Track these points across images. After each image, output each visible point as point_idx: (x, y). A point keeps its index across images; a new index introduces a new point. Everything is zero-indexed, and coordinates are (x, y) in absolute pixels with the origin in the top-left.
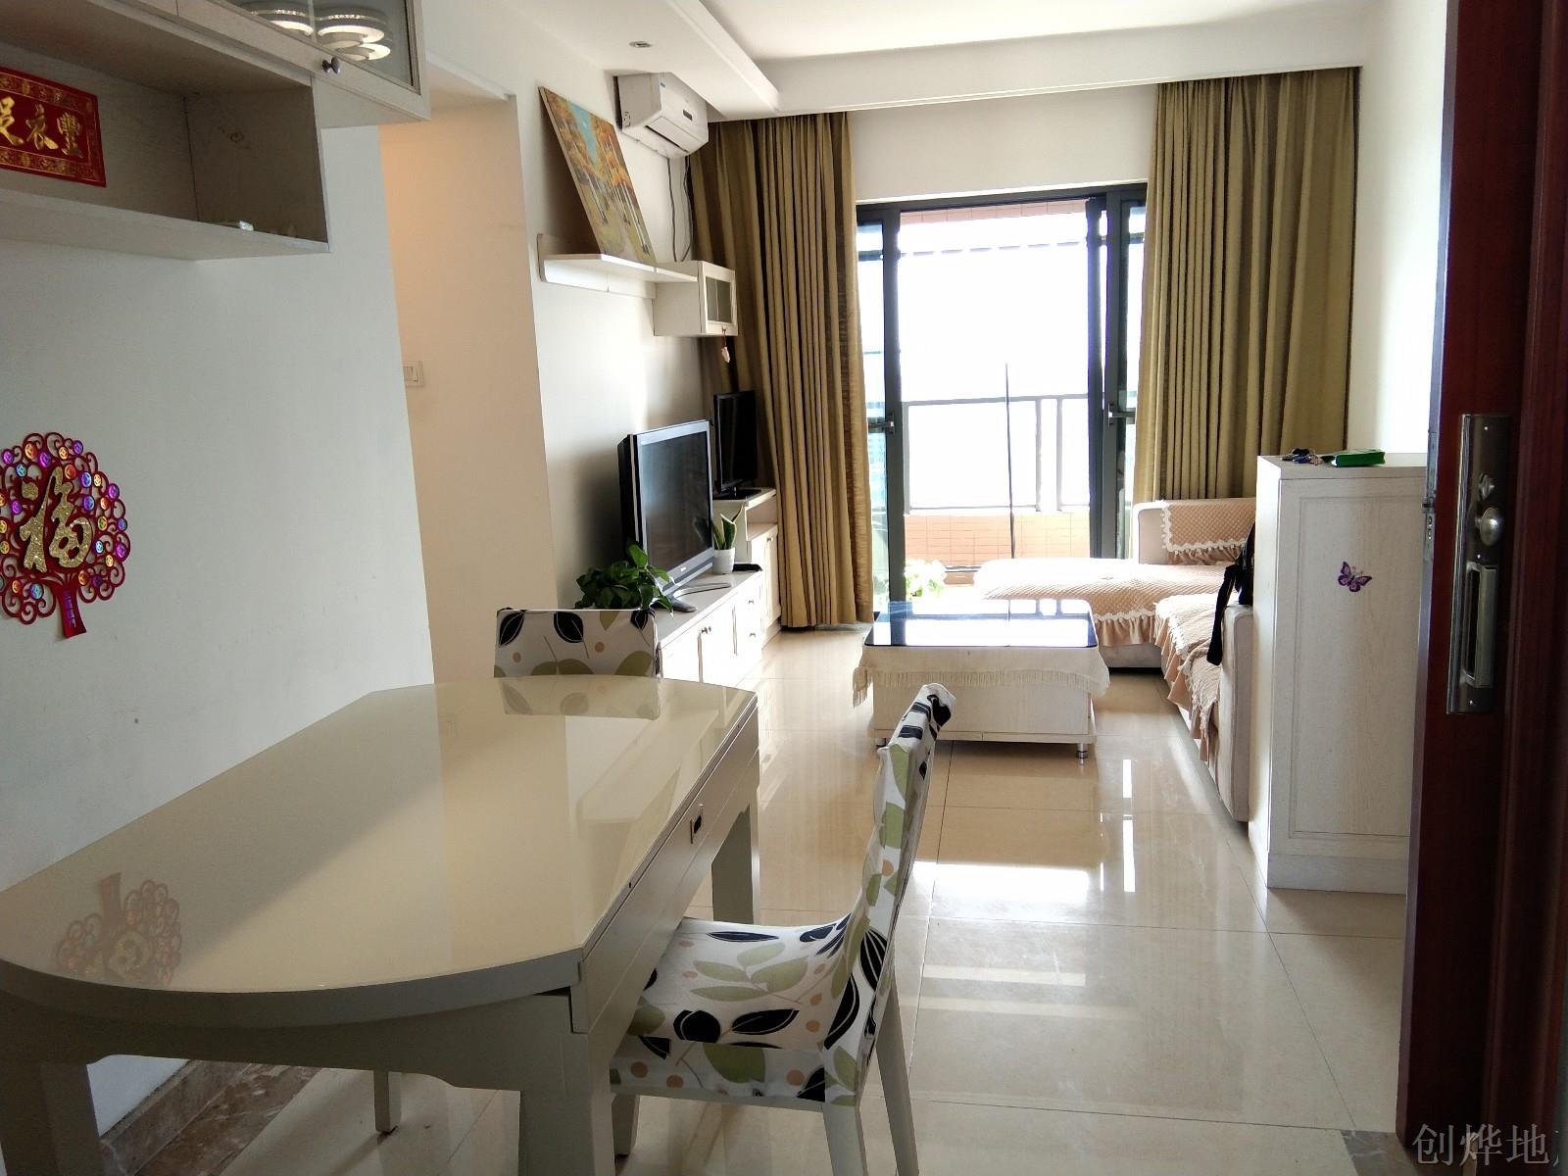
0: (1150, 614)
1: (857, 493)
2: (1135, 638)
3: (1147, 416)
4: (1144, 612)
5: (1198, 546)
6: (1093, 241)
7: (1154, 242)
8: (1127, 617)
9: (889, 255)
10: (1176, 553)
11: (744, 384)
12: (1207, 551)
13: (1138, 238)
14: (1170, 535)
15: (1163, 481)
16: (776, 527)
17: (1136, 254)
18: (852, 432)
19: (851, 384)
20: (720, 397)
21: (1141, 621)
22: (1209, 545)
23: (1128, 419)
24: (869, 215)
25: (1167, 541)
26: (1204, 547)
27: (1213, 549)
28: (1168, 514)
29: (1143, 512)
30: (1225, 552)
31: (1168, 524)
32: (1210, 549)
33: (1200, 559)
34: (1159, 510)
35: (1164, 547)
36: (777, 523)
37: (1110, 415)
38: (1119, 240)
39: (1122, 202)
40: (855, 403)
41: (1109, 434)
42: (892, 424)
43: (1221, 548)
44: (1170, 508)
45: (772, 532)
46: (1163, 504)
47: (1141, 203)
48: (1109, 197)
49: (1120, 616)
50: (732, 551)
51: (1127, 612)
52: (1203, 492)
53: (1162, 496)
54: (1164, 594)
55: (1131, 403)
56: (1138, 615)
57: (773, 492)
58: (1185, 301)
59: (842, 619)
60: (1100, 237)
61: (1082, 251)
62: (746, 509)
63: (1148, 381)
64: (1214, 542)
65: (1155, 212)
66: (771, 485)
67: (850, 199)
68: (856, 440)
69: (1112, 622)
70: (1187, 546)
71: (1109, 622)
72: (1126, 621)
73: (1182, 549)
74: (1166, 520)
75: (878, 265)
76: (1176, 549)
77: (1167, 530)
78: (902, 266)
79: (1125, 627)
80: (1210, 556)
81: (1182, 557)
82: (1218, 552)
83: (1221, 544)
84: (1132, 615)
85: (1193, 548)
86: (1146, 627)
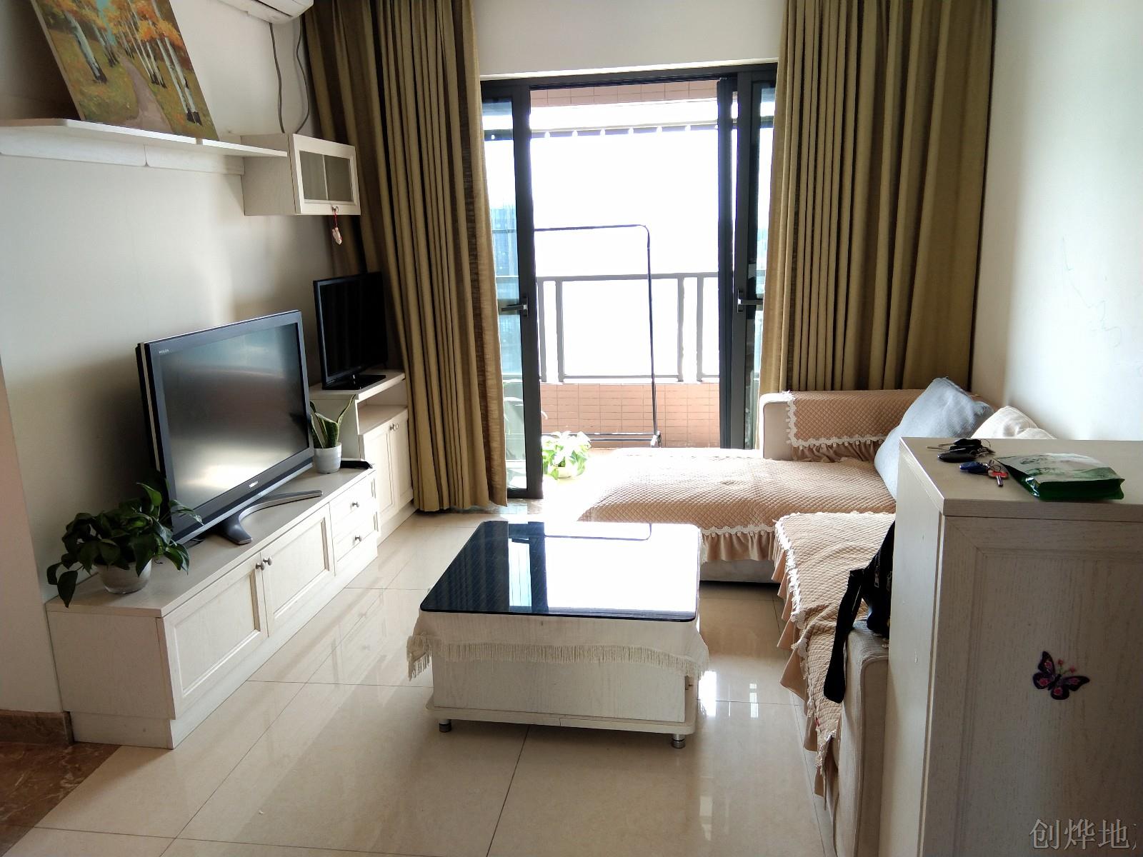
0: (769, 529)
1: (489, 377)
2: (754, 555)
3: (775, 304)
4: (763, 528)
5: (823, 442)
6: (724, 123)
7: (783, 126)
8: (746, 531)
9: (520, 135)
10: (801, 448)
11: (372, 266)
12: (831, 447)
13: (769, 122)
14: (794, 430)
15: (789, 370)
16: (406, 411)
17: (766, 137)
18: (483, 316)
19: (480, 267)
20: (319, 284)
21: (760, 536)
22: (834, 441)
23: (758, 306)
24: (496, 92)
25: (792, 436)
26: (829, 443)
27: (838, 445)
28: (793, 408)
29: (768, 406)
30: (850, 448)
31: (793, 419)
32: (835, 446)
33: (824, 455)
34: (783, 404)
35: (788, 442)
36: (407, 407)
37: (739, 301)
38: (750, 124)
39: (753, 82)
40: (485, 286)
41: (738, 319)
42: (525, 307)
43: (846, 444)
44: (796, 402)
45: (401, 418)
46: (787, 397)
47: (772, 84)
48: (740, 78)
49: (738, 529)
50: (338, 449)
51: (746, 526)
52: (829, 385)
53: (789, 387)
54: (786, 508)
55: (760, 289)
56: (757, 530)
57: (402, 376)
58: (815, 188)
59: (475, 500)
60: (732, 120)
61: (713, 135)
62: (357, 402)
63: (776, 269)
64: (839, 438)
65: (785, 93)
66: (400, 369)
67: (473, 72)
68: (486, 324)
69: (730, 535)
70: (812, 442)
71: (727, 535)
72: (744, 535)
73: (806, 444)
74: (791, 414)
75: (509, 145)
76: (800, 444)
77: (792, 425)
78: (535, 145)
79: (743, 541)
80: (835, 452)
81: (807, 452)
82: (842, 447)
83: (846, 440)
84: (751, 529)
85: (817, 443)
86: (767, 544)
